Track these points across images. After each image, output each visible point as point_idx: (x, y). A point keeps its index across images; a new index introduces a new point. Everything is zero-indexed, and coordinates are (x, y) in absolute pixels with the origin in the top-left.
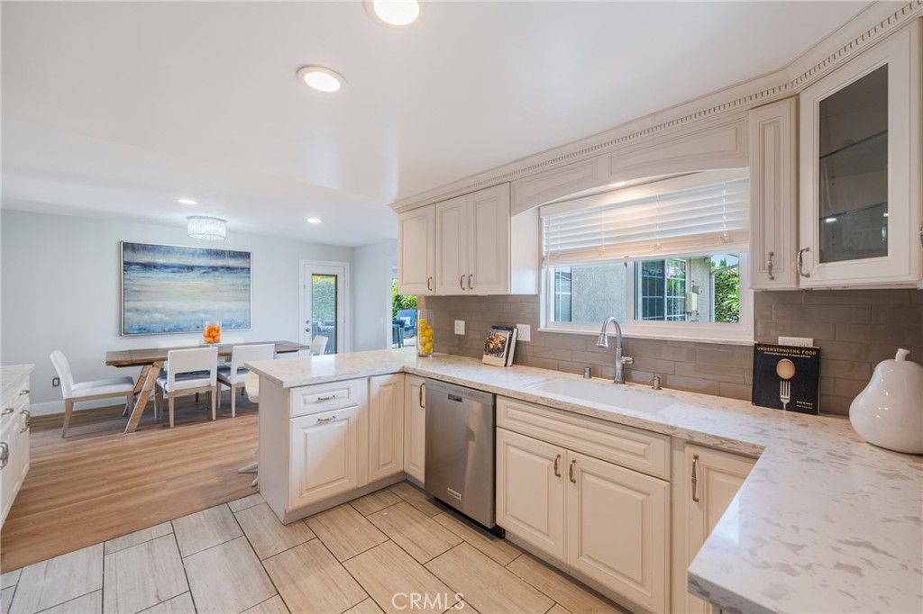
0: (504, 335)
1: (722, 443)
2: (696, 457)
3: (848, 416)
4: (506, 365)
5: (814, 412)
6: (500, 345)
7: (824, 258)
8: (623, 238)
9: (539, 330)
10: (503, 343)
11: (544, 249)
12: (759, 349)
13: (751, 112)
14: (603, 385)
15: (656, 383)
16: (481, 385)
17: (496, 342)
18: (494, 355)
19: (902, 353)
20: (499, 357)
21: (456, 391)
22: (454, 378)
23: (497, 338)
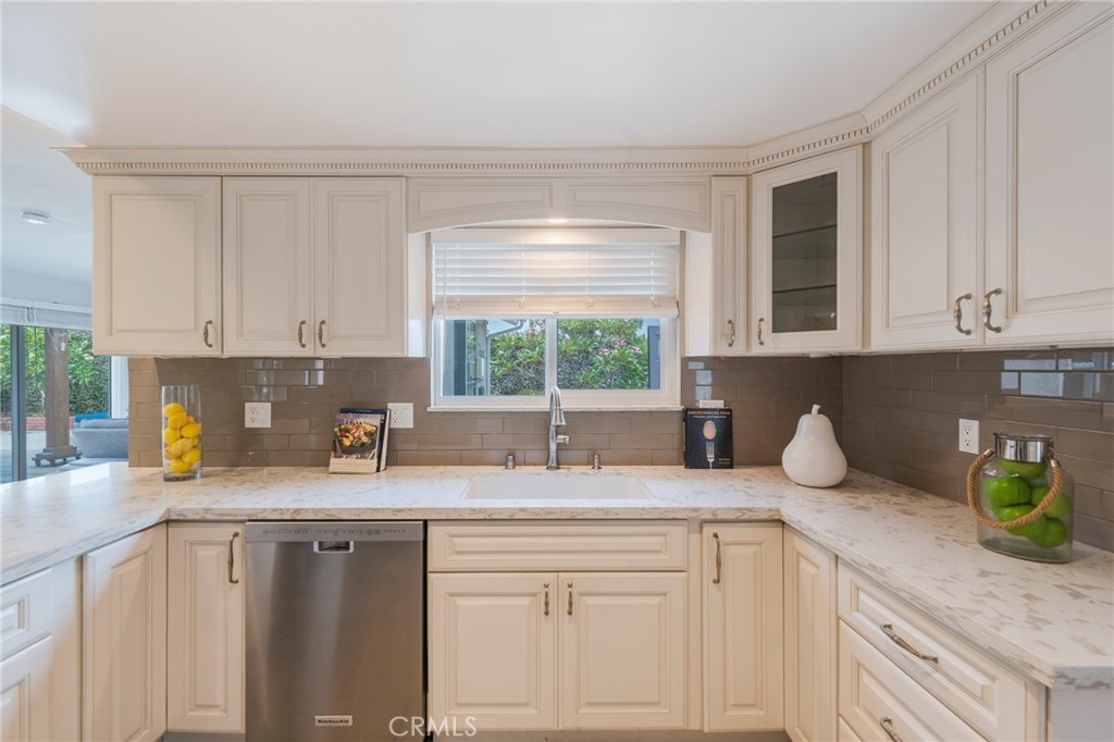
0: (370, 422)
1: (744, 514)
2: (716, 536)
3: (780, 464)
4: (378, 470)
5: (731, 466)
6: (365, 439)
7: (776, 329)
8: (547, 289)
9: (429, 409)
10: (370, 435)
11: (434, 293)
12: (689, 413)
13: (713, 178)
14: (538, 474)
15: (596, 460)
16: (400, 510)
17: (356, 435)
18: (354, 456)
19: (816, 408)
20: (366, 458)
21: (336, 533)
22: (328, 510)
23: (357, 428)
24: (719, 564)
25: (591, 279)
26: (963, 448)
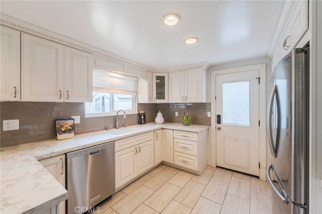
0: (70, 122)
1: (159, 128)
2: (156, 132)
5: (146, 123)
7: (157, 99)
9: (85, 117)
10: (71, 126)
12: (139, 114)
13: (148, 72)
15: (125, 125)
16: (110, 139)
17: (66, 127)
18: (67, 133)
19: (160, 111)
20: (71, 133)
21: (95, 149)
22: (93, 143)
23: (66, 125)
24: (157, 137)
25: (122, 86)
26: (176, 115)
